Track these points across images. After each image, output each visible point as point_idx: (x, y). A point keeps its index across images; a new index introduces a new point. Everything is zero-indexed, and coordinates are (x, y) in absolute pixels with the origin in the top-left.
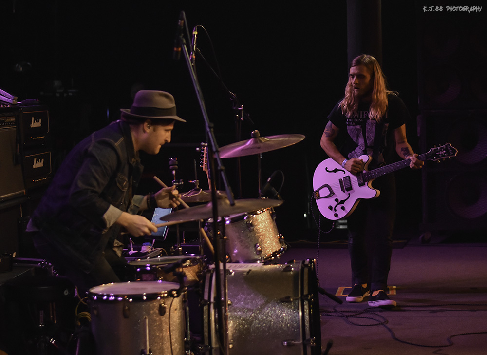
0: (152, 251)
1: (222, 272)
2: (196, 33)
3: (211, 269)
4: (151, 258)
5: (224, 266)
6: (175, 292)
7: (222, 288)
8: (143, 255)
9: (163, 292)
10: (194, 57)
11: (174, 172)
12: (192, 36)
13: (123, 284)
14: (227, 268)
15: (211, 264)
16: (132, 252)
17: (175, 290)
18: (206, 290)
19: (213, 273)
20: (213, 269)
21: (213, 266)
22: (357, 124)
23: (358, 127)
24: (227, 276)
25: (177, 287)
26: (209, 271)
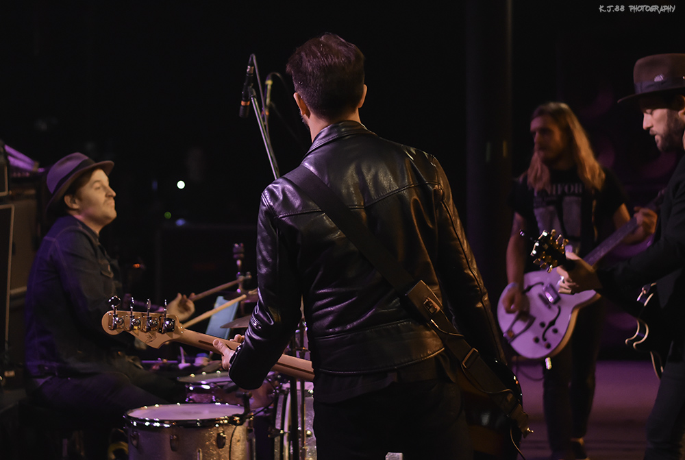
0: (209, 365)
1: (299, 393)
2: (269, 83)
3: (284, 389)
4: (207, 373)
5: (303, 386)
6: (237, 418)
7: (299, 415)
8: (198, 370)
9: (223, 418)
10: (267, 113)
11: (239, 262)
12: (265, 87)
13: (170, 407)
14: (306, 388)
15: (285, 383)
16: (183, 365)
17: (237, 415)
18: (279, 416)
19: (287, 395)
20: (288, 389)
21: (287, 386)
22: (549, 203)
23: (551, 208)
24: (306, 398)
25: (241, 411)
26: (282, 391)
